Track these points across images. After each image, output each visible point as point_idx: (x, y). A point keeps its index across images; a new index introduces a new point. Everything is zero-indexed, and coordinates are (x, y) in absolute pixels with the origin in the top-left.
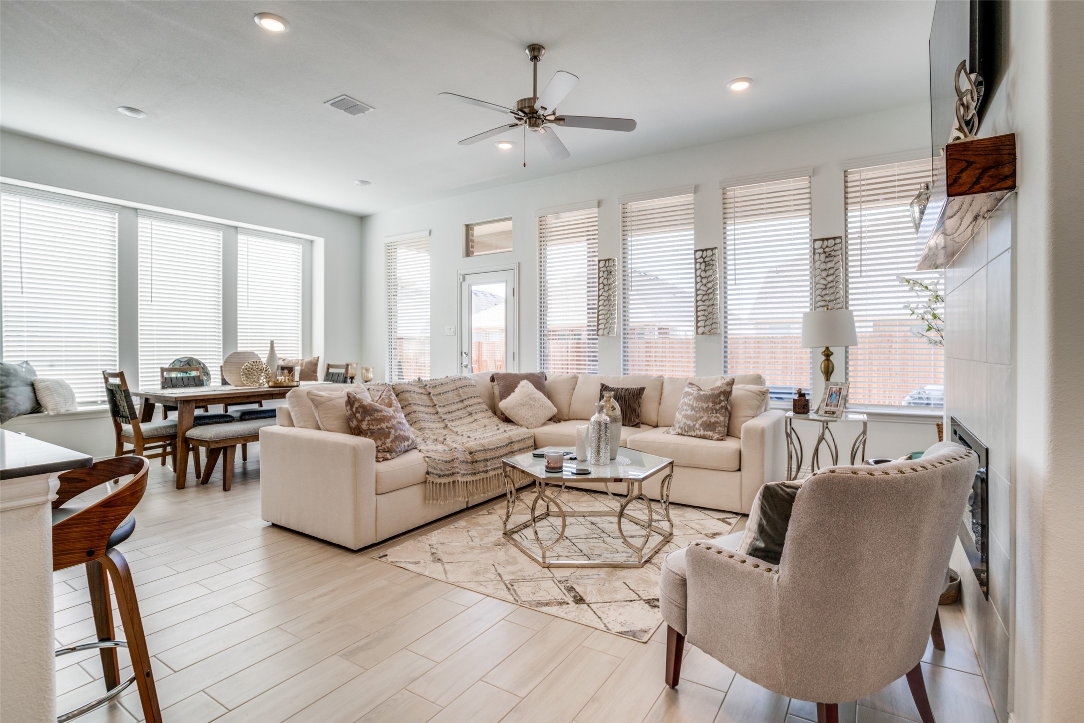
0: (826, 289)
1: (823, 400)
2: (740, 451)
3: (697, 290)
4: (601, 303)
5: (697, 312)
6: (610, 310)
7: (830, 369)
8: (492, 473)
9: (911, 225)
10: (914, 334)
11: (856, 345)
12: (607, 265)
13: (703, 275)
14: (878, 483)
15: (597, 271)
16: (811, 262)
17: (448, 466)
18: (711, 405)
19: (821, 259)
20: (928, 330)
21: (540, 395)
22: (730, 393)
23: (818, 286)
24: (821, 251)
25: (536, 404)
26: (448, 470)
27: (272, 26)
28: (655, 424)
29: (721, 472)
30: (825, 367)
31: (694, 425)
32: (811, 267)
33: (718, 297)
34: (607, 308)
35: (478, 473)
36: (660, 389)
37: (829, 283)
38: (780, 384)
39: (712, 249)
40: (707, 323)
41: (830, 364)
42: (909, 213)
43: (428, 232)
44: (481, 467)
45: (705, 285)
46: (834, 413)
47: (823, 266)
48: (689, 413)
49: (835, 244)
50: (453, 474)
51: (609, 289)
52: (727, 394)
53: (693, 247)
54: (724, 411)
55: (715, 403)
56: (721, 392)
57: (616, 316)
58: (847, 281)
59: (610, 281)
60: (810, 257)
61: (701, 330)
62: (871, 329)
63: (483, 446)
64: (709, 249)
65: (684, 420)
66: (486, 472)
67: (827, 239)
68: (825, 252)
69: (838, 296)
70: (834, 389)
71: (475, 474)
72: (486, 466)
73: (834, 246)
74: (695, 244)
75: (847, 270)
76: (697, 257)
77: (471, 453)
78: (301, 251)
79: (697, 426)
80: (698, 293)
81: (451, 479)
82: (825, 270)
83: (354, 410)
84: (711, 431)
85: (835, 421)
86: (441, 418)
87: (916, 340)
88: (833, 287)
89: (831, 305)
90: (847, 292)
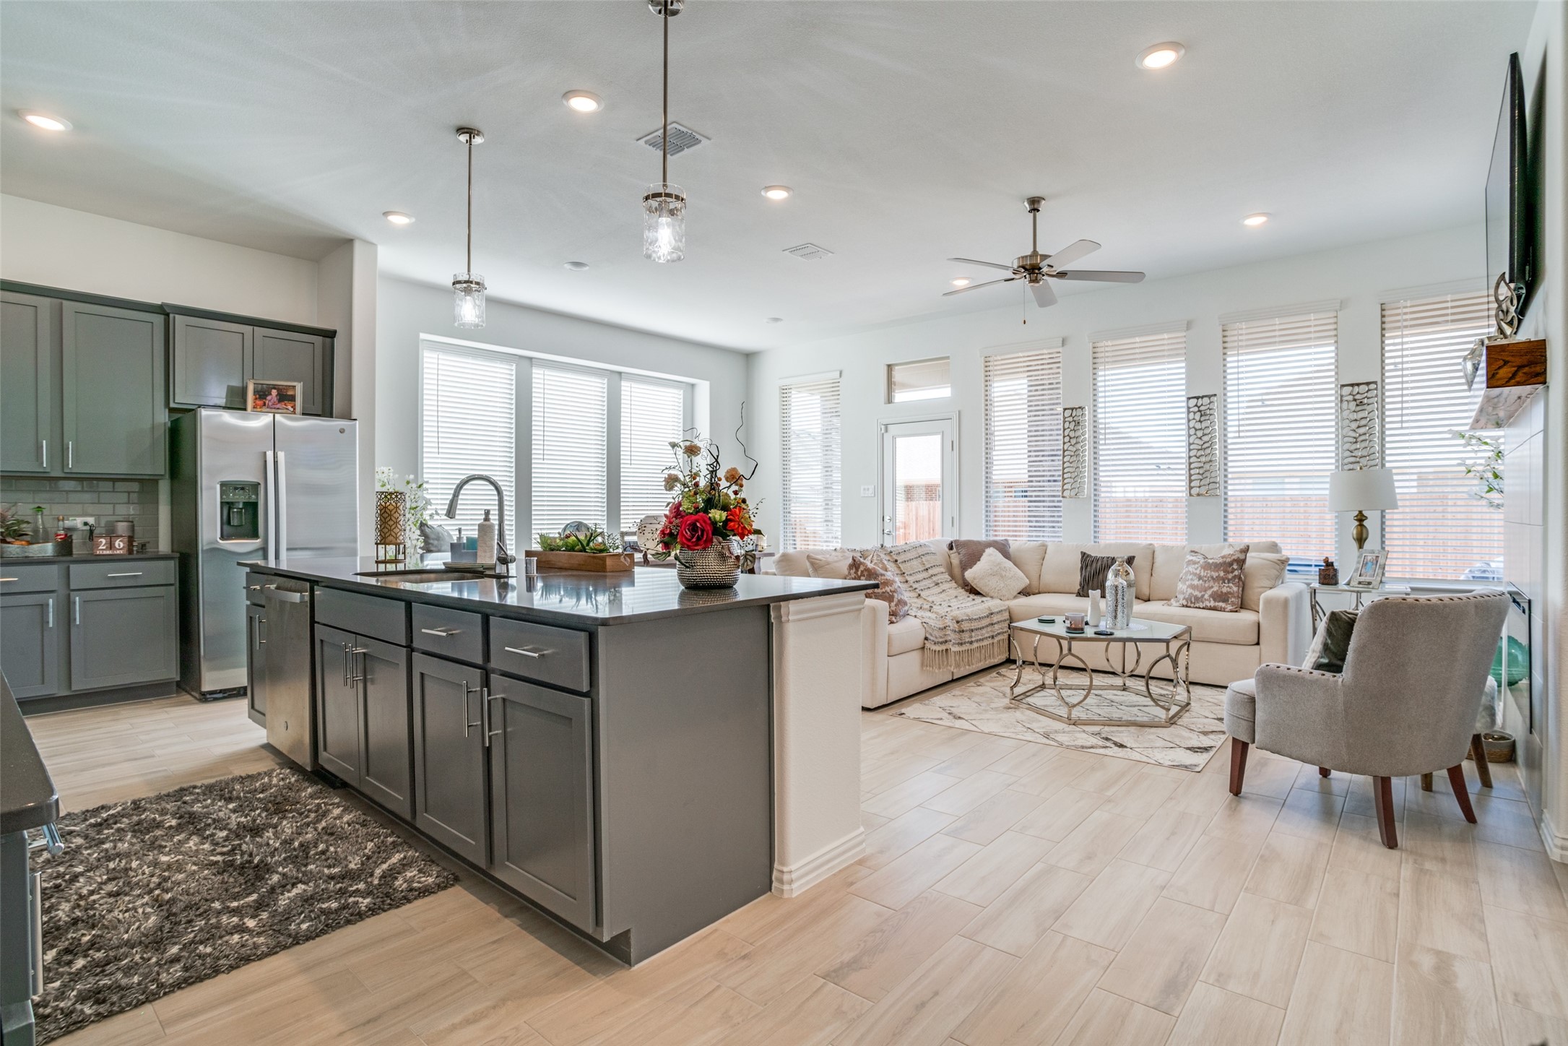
0: (1356, 442)
1: (1356, 570)
2: (1259, 624)
3: (1190, 444)
4: (1066, 459)
5: (1190, 469)
6: (1078, 467)
7: (1364, 536)
8: (975, 645)
9: (1463, 381)
10: (1470, 495)
11: (1395, 507)
12: (1073, 415)
13: (1198, 426)
14: (1423, 606)
15: (1062, 422)
16: (1337, 411)
17: (941, 634)
18: (1222, 574)
19: (1350, 407)
20: (1488, 492)
21: (1009, 564)
22: (1244, 561)
23: (1346, 439)
24: (1351, 398)
25: (1007, 574)
26: (941, 637)
27: (777, 195)
28: (1146, 598)
29: (1235, 646)
30: (1357, 534)
31: (1203, 596)
32: (1337, 417)
33: (1217, 452)
34: (1074, 465)
35: (965, 643)
36: (1151, 558)
37: (1360, 435)
38: (1301, 554)
39: (1209, 397)
40: (1202, 483)
41: (1364, 531)
42: (1460, 367)
43: (838, 373)
44: (966, 637)
45: (1200, 438)
46: (1369, 583)
47: (1355, 416)
48: (1196, 582)
49: (1369, 390)
50: (946, 641)
51: (1076, 443)
52: (1241, 562)
53: (1184, 393)
54: (1237, 580)
55: (1226, 572)
56: (1234, 560)
57: (1086, 474)
58: (1383, 433)
59: (1078, 433)
60: (1337, 405)
61: (1194, 491)
62: (1415, 490)
63: (968, 616)
64: (1206, 396)
65: (1190, 591)
66: (971, 643)
67: (1358, 385)
68: (1355, 400)
69: (1372, 450)
70: (1369, 558)
71: (961, 644)
72: (971, 637)
73: (1367, 392)
74: (1188, 389)
75: (1383, 420)
76: (1190, 406)
77: (958, 622)
78: (681, 397)
79: (1206, 597)
80: (1192, 447)
81: (943, 647)
82: (1356, 420)
83: (859, 573)
84: (1223, 602)
85: (1370, 592)
86: (911, 587)
87: (1475, 503)
88: (1366, 440)
89: (1364, 461)
90: (1383, 446)
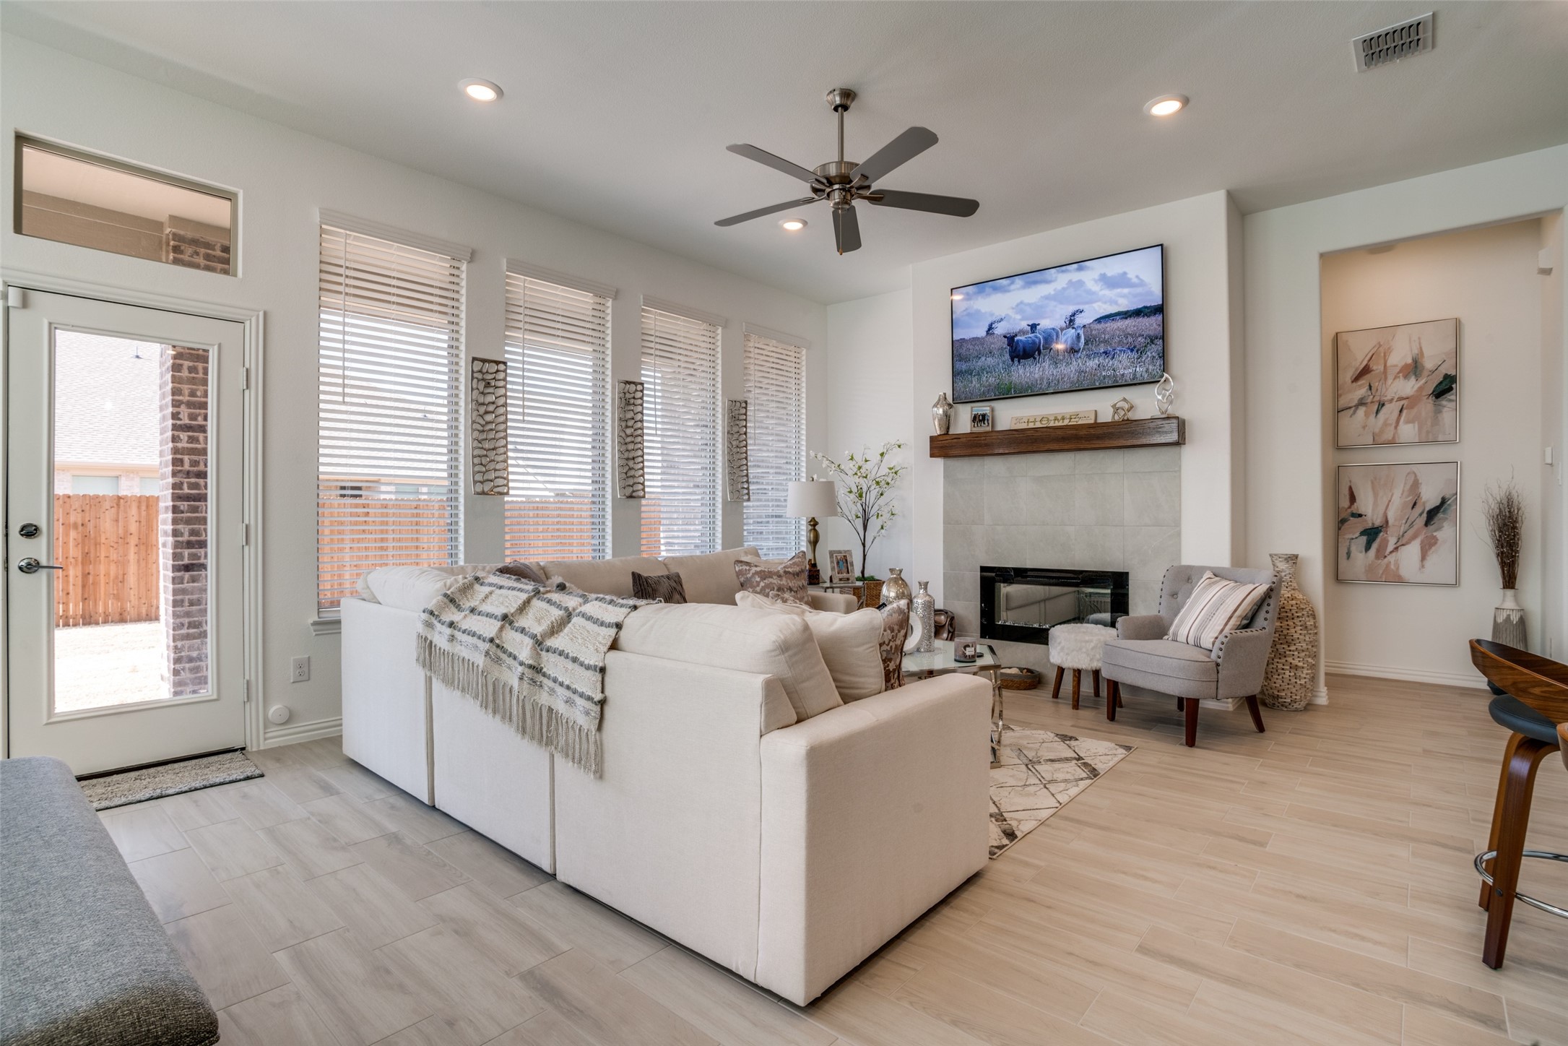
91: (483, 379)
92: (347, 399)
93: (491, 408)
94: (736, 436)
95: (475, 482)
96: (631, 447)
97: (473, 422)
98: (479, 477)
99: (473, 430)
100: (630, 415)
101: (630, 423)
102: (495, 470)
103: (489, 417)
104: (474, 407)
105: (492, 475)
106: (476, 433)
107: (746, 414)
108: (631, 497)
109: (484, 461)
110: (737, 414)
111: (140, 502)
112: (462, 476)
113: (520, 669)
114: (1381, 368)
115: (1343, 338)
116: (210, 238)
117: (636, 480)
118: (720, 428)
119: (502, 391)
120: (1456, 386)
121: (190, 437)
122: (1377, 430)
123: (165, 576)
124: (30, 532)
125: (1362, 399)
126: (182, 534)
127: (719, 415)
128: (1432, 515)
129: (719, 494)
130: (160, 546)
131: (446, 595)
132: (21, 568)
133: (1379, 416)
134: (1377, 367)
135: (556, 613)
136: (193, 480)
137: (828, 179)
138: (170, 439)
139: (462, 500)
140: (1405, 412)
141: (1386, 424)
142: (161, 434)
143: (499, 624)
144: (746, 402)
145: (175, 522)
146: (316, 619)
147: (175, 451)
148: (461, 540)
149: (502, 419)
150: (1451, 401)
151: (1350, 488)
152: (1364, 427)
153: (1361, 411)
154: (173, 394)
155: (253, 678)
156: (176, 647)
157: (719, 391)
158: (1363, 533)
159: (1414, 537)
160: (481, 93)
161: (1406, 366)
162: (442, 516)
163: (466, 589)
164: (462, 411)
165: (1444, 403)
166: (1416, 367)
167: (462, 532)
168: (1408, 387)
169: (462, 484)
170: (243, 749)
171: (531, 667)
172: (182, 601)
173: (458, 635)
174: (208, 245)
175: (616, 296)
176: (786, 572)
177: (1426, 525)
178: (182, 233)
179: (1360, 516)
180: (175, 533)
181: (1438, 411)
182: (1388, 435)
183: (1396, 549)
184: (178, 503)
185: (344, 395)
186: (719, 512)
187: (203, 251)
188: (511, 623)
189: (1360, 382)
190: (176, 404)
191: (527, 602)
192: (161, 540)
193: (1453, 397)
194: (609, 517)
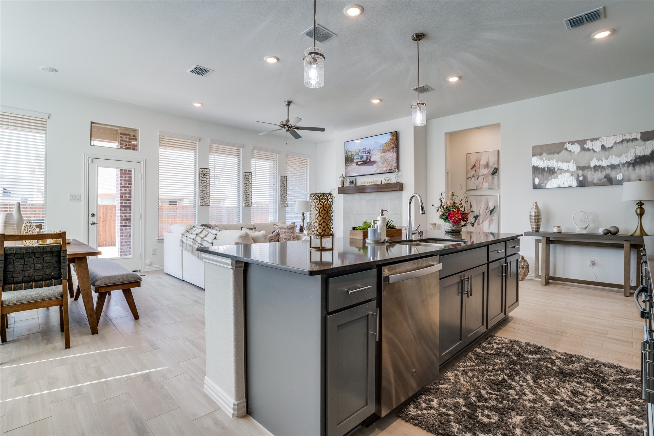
91: (203, 174)
92: (166, 181)
93: (205, 182)
94: (283, 187)
95: (200, 202)
96: (248, 191)
97: (200, 186)
98: (201, 201)
99: (200, 188)
100: (247, 182)
101: (248, 184)
102: (206, 199)
103: (205, 184)
104: (200, 181)
105: (205, 200)
106: (201, 189)
107: (286, 180)
108: (247, 206)
109: (203, 196)
110: (284, 180)
111: (104, 207)
112: (197, 201)
113: (198, 244)
114: (478, 165)
115: (469, 155)
116: (130, 133)
117: (249, 201)
118: (278, 185)
119: (208, 177)
120: (498, 171)
121: (125, 190)
122: (477, 185)
123: (117, 228)
124: (93, 215)
125: (473, 175)
126: (122, 217)
127: (278, 181)
128: (492, 211)
129: (278, 205)
130: (116, 220)
131: (186, 230)
132: (91, 224)
133: (478, 180)
134: (477, 165)
135: (207, 233)
136: (125, 202)
137: (283, 125)
138: (119, 190)
139: (197, 207)
140: (485, 179)
141: (480, 183)
142: (117, 188)
143: (195, 236)
144: (286, 176)
145: (121, 213)
146: (158, 238)
147: (121, 193)
148: (197, 218)
149: (208, 184)
150: (496, 176)
151: (470, 203)
152: (474, 184)
153: (473, 178)
154: (120, 177)
155: (142, 253)
156: (121, 248)
157: (278, 173)
158: (474, 217)
159: (487, 219)
160: (198, 105)
161: (485, 164)
162: (193, 212)
163: (191, 229)
164: (197, 183)
165: (495, 176)
166: (487, 165)
167: (197, 216)
168: (485, 171)
169: (197, 203)
170: (140, 271)
171: (200, 244)
172: (122, 235)
173: (188, 239)
174: (130, 135)
175: (243, 147)
176: (287, 228)
177: (490, 215)
178: (123, 132)
179: (473, 212)
180: (121, 216)
181: (493, 179)
182: (480, 187)
183: (482, 222)
184: (121, 208)
185: (165, 180)
186: (278, 210)
187: (128, 137)
188: (198, 235)
189: (473, 169)
190: (121, 180)
191: (202, 231)
192: (117, 218)
193: (497, 175)
194: (241, 212)
